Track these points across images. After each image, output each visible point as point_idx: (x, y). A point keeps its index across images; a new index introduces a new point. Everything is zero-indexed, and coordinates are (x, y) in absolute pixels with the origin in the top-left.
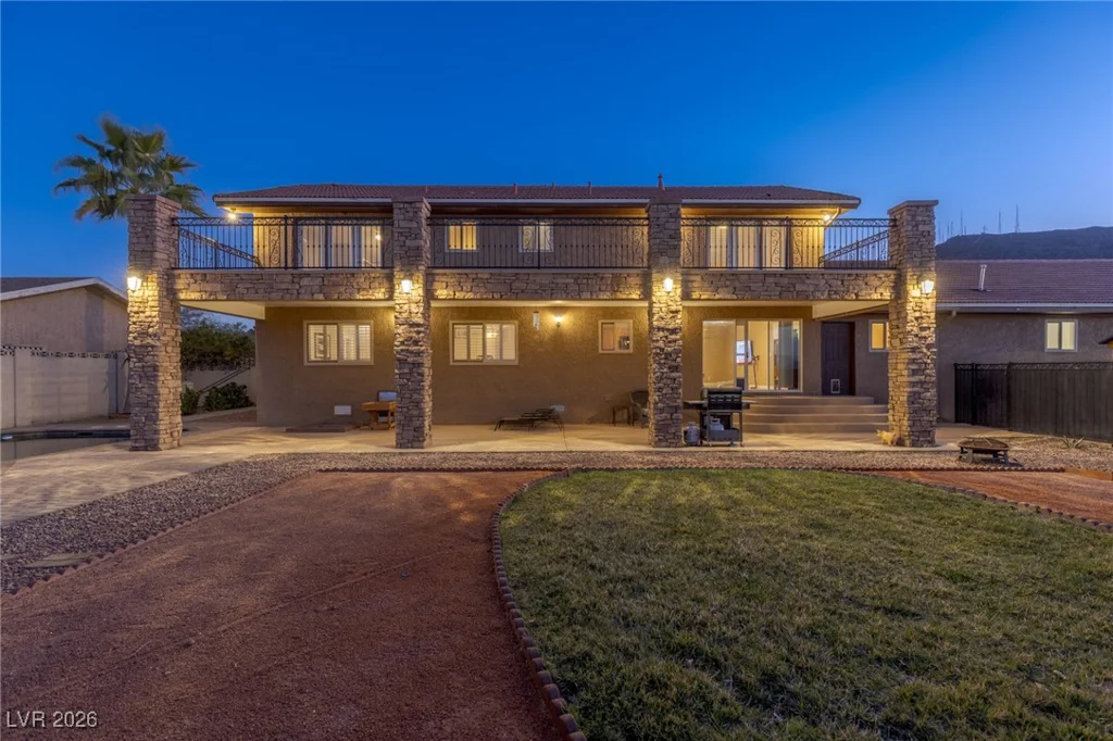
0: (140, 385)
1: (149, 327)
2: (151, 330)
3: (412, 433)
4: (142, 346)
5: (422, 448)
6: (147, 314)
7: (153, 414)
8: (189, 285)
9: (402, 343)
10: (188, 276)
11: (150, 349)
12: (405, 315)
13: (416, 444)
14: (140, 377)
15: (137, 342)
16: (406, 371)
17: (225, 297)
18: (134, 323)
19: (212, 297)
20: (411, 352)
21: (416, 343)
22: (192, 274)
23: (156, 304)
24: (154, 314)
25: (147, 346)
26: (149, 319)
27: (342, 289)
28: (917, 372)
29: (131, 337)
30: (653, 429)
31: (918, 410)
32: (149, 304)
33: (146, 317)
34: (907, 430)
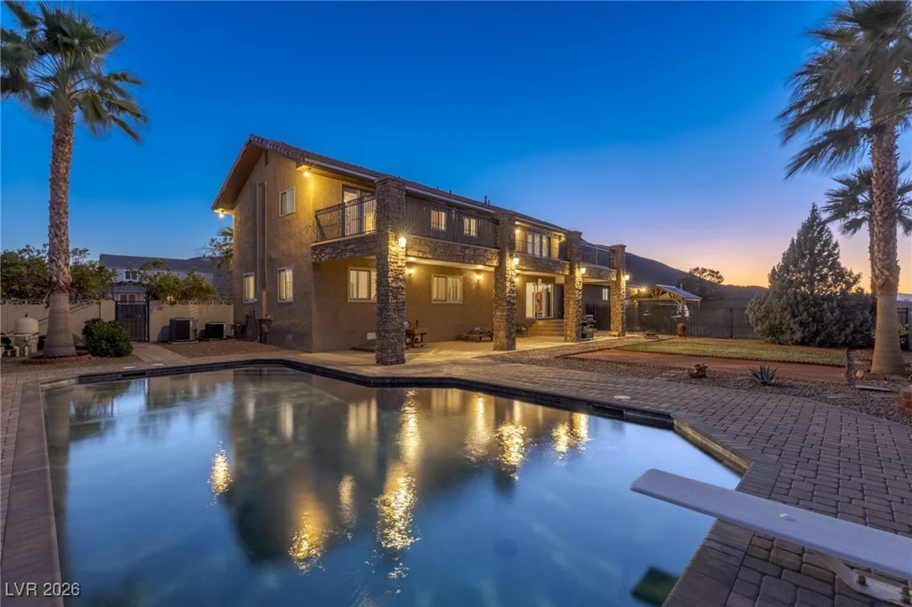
3: (511, 342)
4: (396, 287)
5: (515, 349)
6: (400, 264)
9: (508, 292)
12: (509, 277)
13: (512, 348)
14: (394, 310)
15: (394, 285)
16: (510, 307)
17: (431, 257)
18: (392, 270)
19: (425, 256)
20: (512, 297)
21: (514, 292)
23: (404, 257)
24: (403, 265)
25: (399, 288)
26: (401, 268)
28: (623, 309)
29: (390, 280)
30: (574, 334)
31: (623, 323)
32: (400, 257)
33: (399, 267)
34: (620, 330)
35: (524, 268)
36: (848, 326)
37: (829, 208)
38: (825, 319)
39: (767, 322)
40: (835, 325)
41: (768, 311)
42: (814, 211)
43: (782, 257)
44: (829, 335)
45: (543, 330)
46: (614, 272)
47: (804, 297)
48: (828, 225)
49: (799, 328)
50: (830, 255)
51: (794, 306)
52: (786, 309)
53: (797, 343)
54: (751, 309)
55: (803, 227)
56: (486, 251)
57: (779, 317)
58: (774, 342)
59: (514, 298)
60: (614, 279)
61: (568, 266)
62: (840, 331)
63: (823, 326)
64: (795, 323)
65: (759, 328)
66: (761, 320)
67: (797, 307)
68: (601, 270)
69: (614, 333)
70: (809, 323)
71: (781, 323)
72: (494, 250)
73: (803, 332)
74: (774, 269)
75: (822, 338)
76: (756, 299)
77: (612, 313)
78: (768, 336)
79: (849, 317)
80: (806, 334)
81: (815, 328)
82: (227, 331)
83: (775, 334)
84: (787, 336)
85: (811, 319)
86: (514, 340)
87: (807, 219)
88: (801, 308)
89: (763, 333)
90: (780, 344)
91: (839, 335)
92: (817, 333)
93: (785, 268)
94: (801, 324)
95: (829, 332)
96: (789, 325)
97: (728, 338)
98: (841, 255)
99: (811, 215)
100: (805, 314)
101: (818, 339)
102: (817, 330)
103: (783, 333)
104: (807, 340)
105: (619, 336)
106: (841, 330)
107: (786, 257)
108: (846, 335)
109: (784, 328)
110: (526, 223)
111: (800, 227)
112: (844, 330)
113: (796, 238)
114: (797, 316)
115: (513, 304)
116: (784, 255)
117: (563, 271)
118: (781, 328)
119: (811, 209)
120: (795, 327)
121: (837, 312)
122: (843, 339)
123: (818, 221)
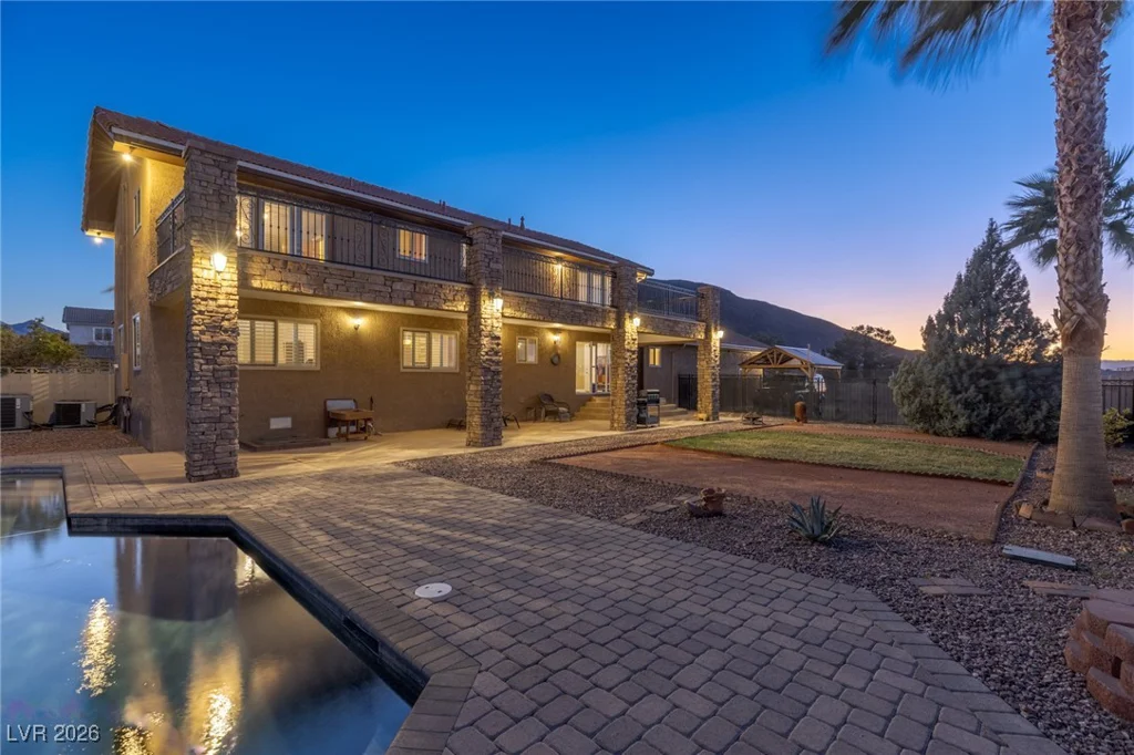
0: (210, 394)
1: (223, 319)
2: (225, 324)
3: (492, 433)
4: (213, 343)
5: (500, 444)
6: (222, 302)
7: (230, 431)
8: (265, 271)
9: (487, 353)
10: (265, 260)
11: (225, 347)
12: (489, 328)
13: (496, 442)
14: (208, 382)
15: (206, 338)
16: (489, 378)
17: (311, 292)
18: (201, 312)
19: (295, 290)
20: (493, 362)
21: (496, 353)
22: (269, 258)
23: (235, 291)
24: (232, 303)
25: (220, 344)
26: (226, 310)
27: (431, 298)
28: (714, 380)
29: (196, 330)
30: (623, 418)
31: (715, 401)
32: (223, 290)
33: (220, 306)
34: (710, 412)
35: (524, 315)
36: (1039, 408)
37: (1013, 225)
38: (1002, 396)
39: (917, 400)
40: (1018, 406)
41: (919, 384)
42: (992, 231)
43: (943, 301)
44: (1011, 422)
45: (599, 411)
46: (701, 327)
47: (970, 361)
48: (1013, 251)
49: (963, 411)
50: (1018, 298)
51: (955, 377)
52: (943, 381)
53: (960, 435)
54: (896, 382)
55: (975, 255)
56: (441, 286)
57: (933, 393)
58: (927, 432)
59: (497, 363)
60: (701, 336)
61: (613, 316)
62: (1027, 416)
63: (1000, 408)
64: (957, 403)
65: (905, 410)
66: (908, 397)
67: (960, 378)
68: (676, 323)
69: (701, 416)
70: (980, 402)
71: (937, 403)
72: (458, 286)
73: (969, 417)
74: (930, 320)
75: (999, 426)
76: (905, 365)
77: (699, 386)
78: (918, 423)
79: (1041, 393)
80: (975, 421)
81: (987, 412)
82: (87, 413)
83: (928, 418)
84: (945, 423)
85: (981, 396)
86: (498, 430)
87: (980, 243)
88: (965, 378)
89: (912, 417)
90: (936, 434)
91: (1026, 422)
92: (991, 419)
93: (946, 318)
94: (967, 405)
95: (1010, 417)
96: (948, 405)
97: (868, 423)
98: (1031, 298)
99: (988, 237)
100: (972, 389)
101: (993, 427)
102: (991, 414)
103: (941, 417)
104: (975, 430)
105: (708, 420)
106: (1028, 414)
107: (948, 302)
108: (1036, 422)
109: (941, 409)
110: (574, 255)
111: (971, 257)
112: (1033, 413)
113: (964, 272)
114: (960, 393)
115: (498, 373)
116: (946, 298)
117: (604, 322)
118: (937, 410)
119: (986, 227)
120: (958, 409)
121: (1020, 388)
122: (1032, 427)
123: (997, 245)
